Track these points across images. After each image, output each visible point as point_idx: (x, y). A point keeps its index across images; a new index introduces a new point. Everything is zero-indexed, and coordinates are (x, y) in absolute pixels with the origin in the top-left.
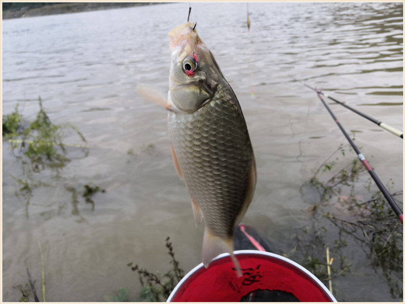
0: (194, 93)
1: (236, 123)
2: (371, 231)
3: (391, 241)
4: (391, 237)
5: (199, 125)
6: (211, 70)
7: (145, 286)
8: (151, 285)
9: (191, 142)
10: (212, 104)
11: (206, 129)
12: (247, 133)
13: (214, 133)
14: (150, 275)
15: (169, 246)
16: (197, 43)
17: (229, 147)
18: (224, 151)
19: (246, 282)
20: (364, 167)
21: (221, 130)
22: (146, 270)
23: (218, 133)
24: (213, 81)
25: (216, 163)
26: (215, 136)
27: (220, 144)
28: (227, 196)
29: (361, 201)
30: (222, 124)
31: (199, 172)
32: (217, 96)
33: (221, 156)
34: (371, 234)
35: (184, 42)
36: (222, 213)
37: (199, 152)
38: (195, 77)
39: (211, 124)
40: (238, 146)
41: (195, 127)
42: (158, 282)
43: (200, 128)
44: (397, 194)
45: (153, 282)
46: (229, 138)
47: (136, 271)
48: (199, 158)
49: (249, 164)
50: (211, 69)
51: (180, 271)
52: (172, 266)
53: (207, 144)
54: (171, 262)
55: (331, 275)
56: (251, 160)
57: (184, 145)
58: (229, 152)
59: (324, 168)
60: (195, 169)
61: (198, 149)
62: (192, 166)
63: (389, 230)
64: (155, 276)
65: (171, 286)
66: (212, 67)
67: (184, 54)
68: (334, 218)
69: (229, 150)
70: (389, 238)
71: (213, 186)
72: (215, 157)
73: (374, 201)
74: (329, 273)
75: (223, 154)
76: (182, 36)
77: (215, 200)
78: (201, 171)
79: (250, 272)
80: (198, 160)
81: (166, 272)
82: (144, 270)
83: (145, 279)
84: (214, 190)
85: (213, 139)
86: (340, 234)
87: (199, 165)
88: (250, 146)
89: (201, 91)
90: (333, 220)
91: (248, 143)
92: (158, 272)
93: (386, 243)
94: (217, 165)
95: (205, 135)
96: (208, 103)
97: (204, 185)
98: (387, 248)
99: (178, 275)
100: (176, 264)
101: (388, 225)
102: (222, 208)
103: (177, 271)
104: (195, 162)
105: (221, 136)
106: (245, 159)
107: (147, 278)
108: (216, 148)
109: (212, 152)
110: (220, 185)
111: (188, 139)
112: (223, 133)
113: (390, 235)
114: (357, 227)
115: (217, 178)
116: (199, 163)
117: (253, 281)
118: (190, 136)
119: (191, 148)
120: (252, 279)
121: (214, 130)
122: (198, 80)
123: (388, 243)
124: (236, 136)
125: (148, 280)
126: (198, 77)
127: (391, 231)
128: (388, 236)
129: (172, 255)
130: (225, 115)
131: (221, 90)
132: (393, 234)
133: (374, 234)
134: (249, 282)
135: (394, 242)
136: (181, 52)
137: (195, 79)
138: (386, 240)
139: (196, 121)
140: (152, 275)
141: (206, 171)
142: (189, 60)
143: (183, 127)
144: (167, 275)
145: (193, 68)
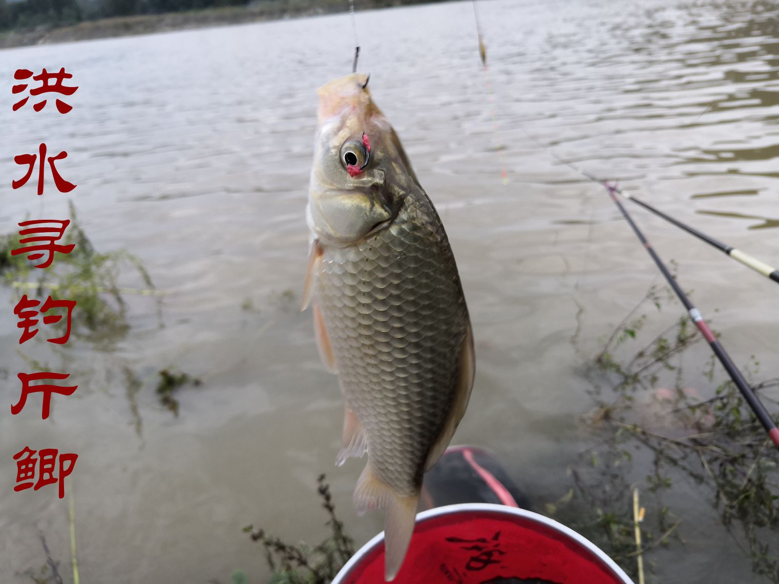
0: (359, 209)
1: (438, 265)
2: (716, 459)
3: (754, 478)
4: (754, 470)
5: (369, 268)
6: (393, 167)
7: (277, 570)
8: (289, 568)
9: (353, 298)
10: (394, 231)
11: (381, 275)
12: (457, 282)
13: (396, 282)
14: (288, 550)
15: (323, 491)
16: (371, 115)
17: (424, 307)
18: (415, 314)
19: (474, 564)
20: (699, 334)
21: (411, 277)
22: (279, 540)
23: (403, 282)
24: (396, 188)
25: (399, 336)
26: (397, 287)
27: (407, 302)
28: (418, 402)
29: (694, 399)
30: (412, 266)
31: (366, 354)
32: (403, 216)
33: (408, 324)
34: (716, 466)
35: (346, 110)
36: (406, 436)
37: (368, 317)
38: (365, 179)
39: (391, 266)
40: (441, 306)
41: (362, 272)
42: (303, 562)
43: (370, 273)
44: (765, 384)
45: (294, 563)
46: (425, 292)
47: (260, 542)
48: (368, 327)
49: (461, 340)
50: (394, 164)
51: (345, 540)
52: (330, 532)
53: (383, 302)
54: (328, 523)
55: (643, 547)
56: (465, 332)
57: (339, 305)
58: (424, 317)
59: (621, 333)
60: (359, 348)
61: (366, 312)
62: (355, 344)
63: (751, 455)
64: (298, 552)
65: (327, 570)
66: (396, 161)
67: (344, 134)
68: (644, 433)
69: (424, 313)
70: (751, 470)
71: (392, 382)
72: (397, 325)
73: (722, 399)
74: (638, 540)
75: (413, 320)
76: (343, 98)
77: (394, 411)
78: (371, 352)
79: (481, 544)
80: (365, 332)
81: (318, 543)
82: (275, 540)
83: (277, 558)
84: (393, 391)
85: (395, 292)
86: (656, 463)
87: (368, 342)
88: (463, 305)
89: (373, 205)
90: (643, 437)
91: (460, 301)
92: (303, 542)
93: (745, 482)
94: (401, 340)
95: (380, 286)
96: (387, 228)
97: (374, 380)
98: (747, 491)
99: (343, 548)
100: (338, 526)
101: (750, 446)
102: (407, 426)
103: (340, 541)
104: (360, 335)
105: (410, 287)
106: (454, 330)
107: (282, 554)
108: (399, 309)
109: (392, 317)
110: (405, 379)
111: (349, 293)
112: (413, 281)
113: (753, 466)
114: (688, 451)
115: (400, 366)
116: (368, 337)
117: (487, 562)
118: (353, 287)
119: (353, 309)
120: (485, 557)
121: (398, 276)
122: (370, 185)
123: (750, 480)
124: (437, 287)
125: (284, 559)
126: (370, 179)
127: (754, 458)
128: (748, 467)
129: (330, 508)
130: (417, 250)
131: (412, 206)
132: (758, 463)
133: (721, 465)
134: (480, 565)
135: (760, 478)
136: (340, 129)
137: (363, 183)
138: (744, 474)
139: (362, 260)
140: (292, 548)
141: (380, 352)
142: (352, 146)
143: (338, 271)
144: (321, 549)
145: (360, 163)
